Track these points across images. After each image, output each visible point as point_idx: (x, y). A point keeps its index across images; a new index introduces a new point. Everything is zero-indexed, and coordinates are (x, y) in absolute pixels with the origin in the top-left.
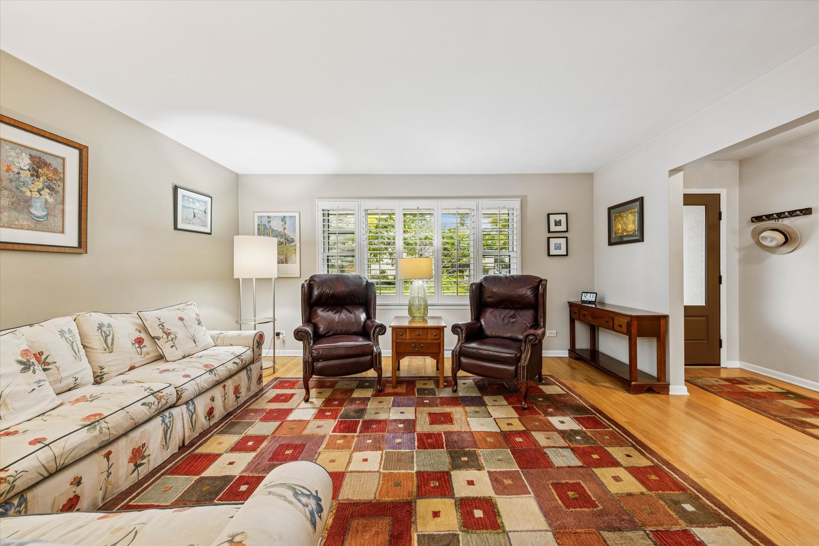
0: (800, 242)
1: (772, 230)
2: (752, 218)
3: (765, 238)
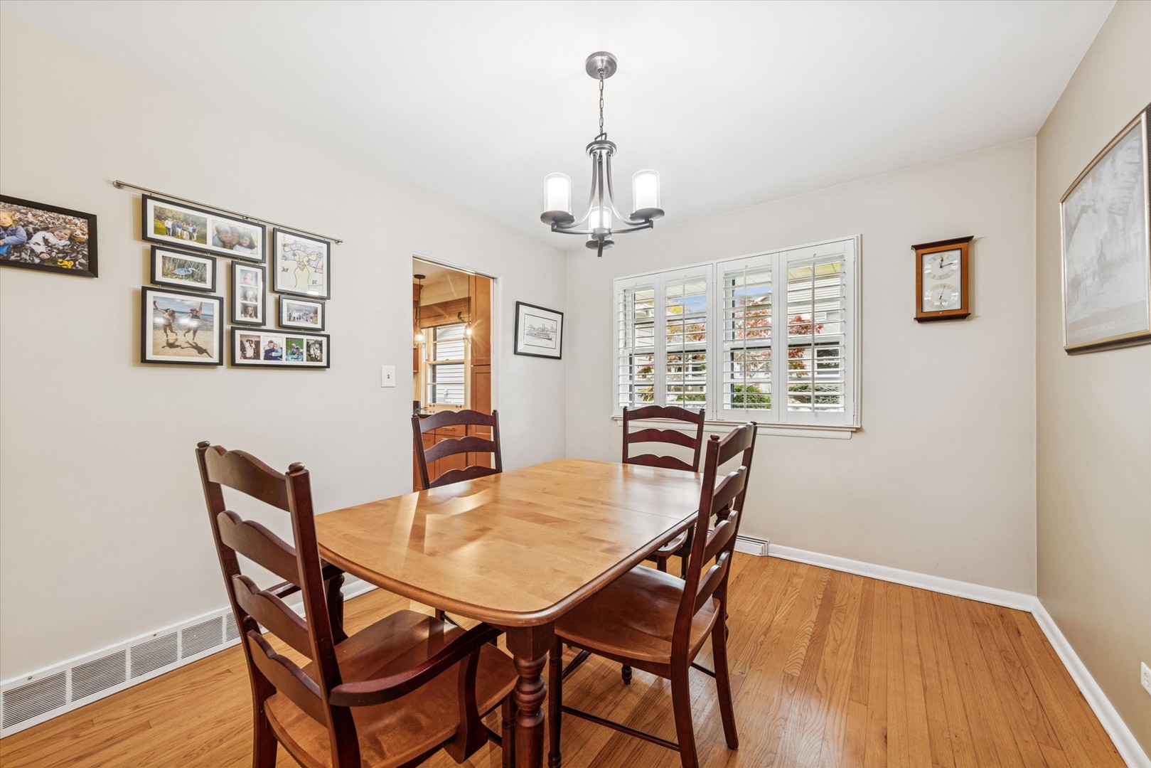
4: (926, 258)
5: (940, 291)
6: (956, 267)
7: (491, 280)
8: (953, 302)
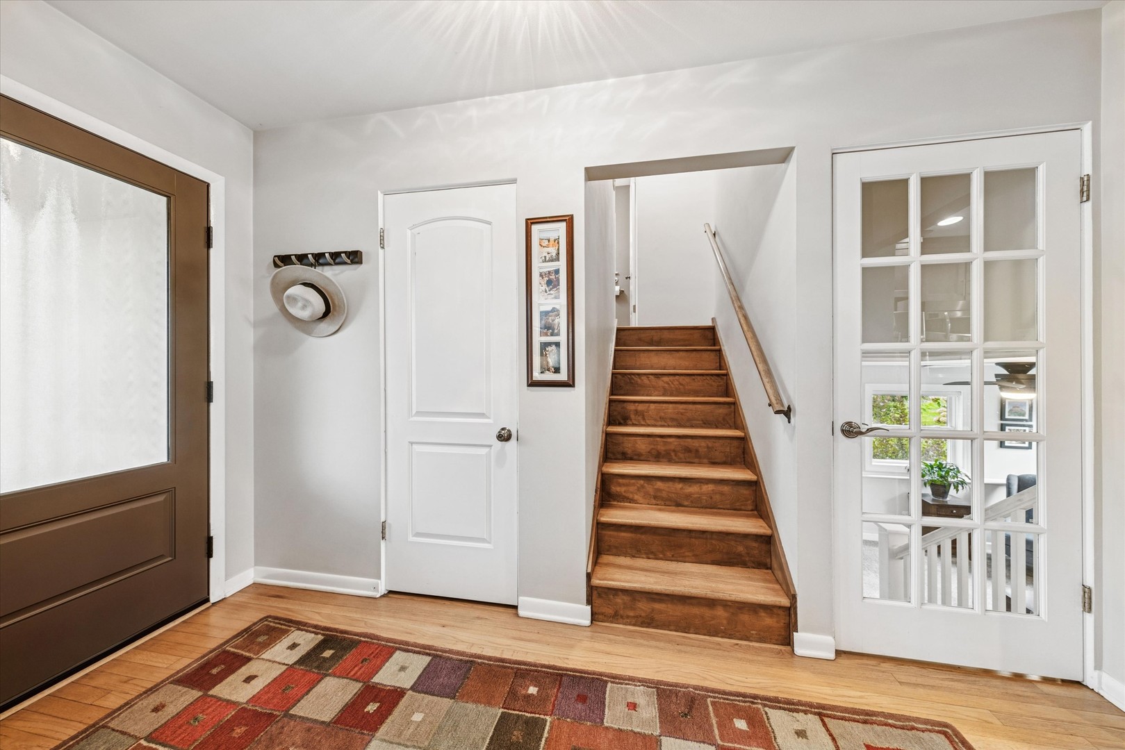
0: (347, 314)
1: (305, 284)
2: (275, 256)
3: (293, 299)
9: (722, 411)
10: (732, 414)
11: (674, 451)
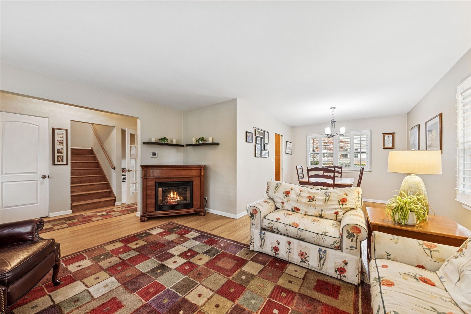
4: (385, 136)
5: (388, 143)
6: (391, 138)
7: (281, 136)
8: (391, 145)
9: (98, 171)
10: (101, 171)
11: (85, 180)
